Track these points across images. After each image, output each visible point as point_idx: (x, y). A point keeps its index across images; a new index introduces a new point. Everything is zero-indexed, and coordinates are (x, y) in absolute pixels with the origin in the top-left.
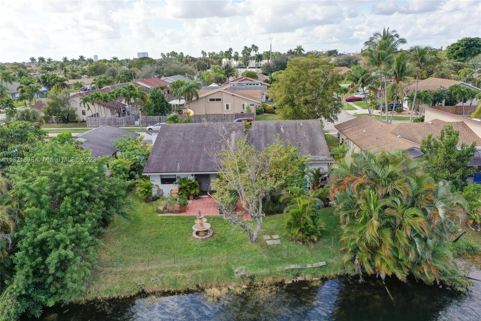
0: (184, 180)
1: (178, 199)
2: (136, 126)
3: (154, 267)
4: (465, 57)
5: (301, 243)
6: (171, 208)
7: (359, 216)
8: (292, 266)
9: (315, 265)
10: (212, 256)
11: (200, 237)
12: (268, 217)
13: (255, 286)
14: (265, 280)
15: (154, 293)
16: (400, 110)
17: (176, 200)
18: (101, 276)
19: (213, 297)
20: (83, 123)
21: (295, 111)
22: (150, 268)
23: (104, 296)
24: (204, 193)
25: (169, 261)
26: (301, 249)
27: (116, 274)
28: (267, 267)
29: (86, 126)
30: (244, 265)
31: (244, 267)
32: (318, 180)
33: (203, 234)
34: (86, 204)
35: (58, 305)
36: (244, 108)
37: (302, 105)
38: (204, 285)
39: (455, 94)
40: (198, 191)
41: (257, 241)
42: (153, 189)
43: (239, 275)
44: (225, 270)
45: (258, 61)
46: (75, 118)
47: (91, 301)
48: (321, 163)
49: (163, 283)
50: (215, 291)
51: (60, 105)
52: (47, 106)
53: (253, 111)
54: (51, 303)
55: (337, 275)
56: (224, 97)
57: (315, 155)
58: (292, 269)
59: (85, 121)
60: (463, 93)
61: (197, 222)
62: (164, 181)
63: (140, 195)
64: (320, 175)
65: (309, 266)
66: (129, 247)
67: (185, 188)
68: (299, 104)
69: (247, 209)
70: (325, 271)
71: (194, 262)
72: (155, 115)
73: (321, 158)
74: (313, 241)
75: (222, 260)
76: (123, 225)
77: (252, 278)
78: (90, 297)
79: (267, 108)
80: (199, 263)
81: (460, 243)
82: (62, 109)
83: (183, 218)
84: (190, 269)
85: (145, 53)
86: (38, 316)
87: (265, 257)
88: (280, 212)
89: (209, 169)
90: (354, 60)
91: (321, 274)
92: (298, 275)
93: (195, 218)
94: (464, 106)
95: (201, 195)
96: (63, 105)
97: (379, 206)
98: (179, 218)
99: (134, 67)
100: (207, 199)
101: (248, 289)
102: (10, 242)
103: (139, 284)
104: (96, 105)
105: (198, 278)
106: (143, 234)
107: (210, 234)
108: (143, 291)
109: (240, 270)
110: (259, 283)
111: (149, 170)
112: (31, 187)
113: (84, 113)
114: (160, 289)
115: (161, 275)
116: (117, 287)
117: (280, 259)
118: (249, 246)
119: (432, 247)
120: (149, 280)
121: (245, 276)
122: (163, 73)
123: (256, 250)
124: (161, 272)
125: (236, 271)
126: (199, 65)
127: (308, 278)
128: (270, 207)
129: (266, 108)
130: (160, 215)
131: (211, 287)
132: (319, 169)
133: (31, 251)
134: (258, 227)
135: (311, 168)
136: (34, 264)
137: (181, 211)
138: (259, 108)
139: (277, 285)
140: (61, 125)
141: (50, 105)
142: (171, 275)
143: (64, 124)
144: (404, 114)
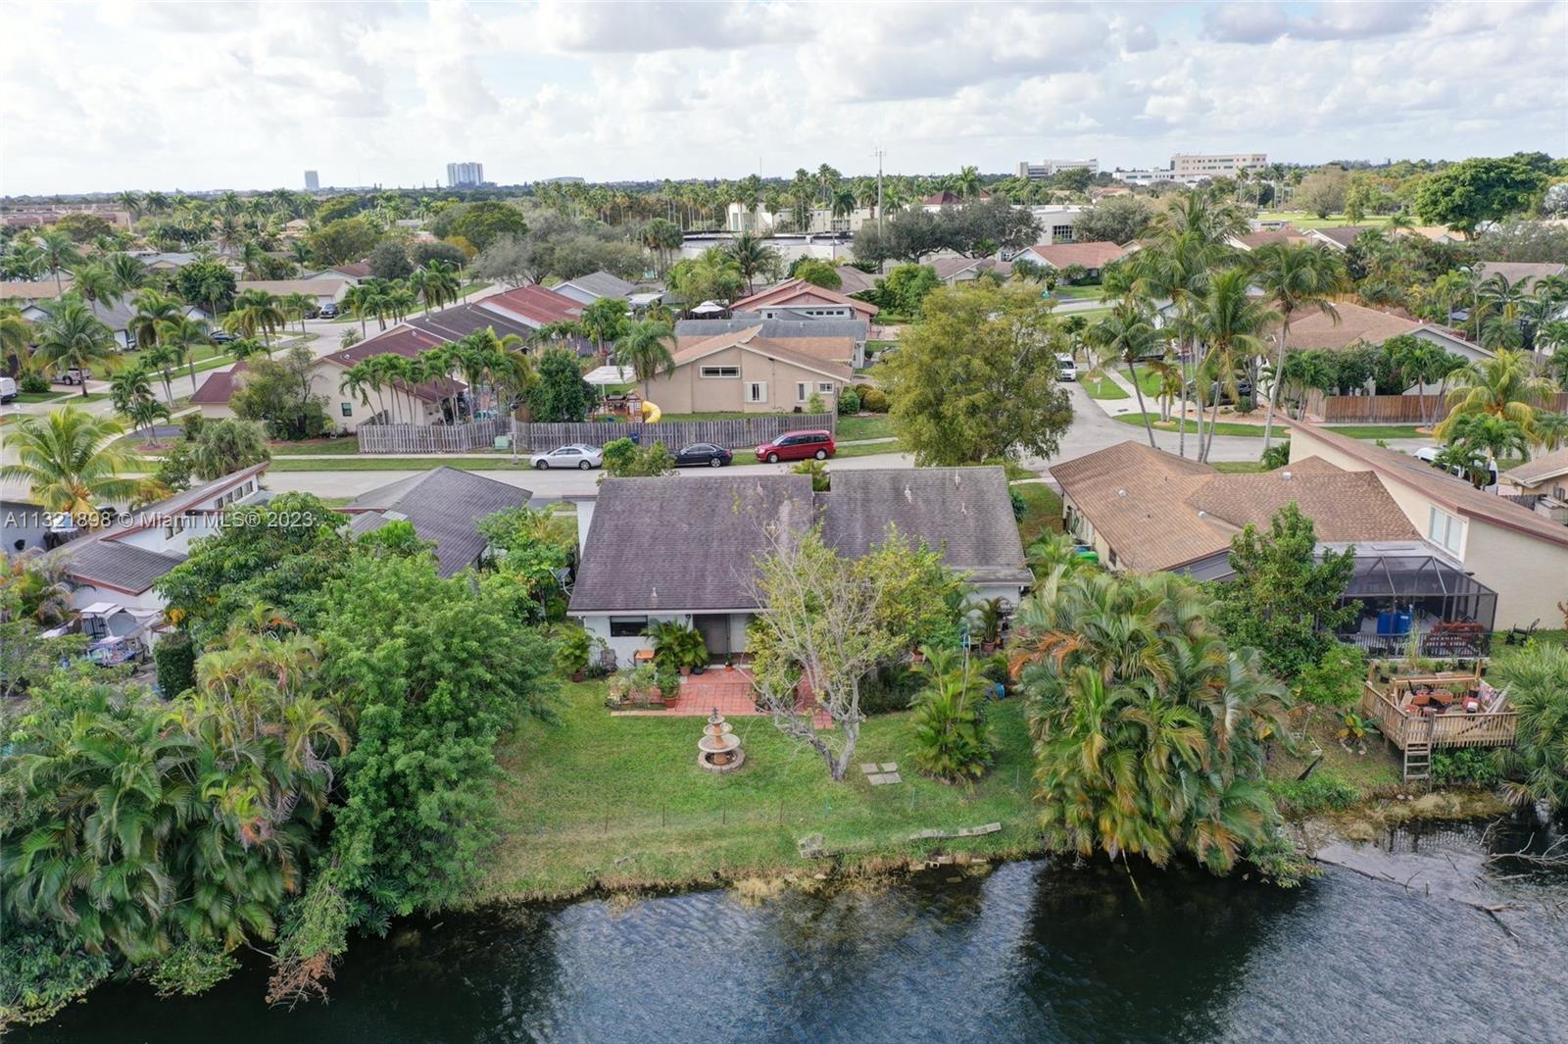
0: (668, 627)
1: (656, 676)
2: (498, 451)
3: (615, 833)
4: (1470, 216)
5: (947, 782)
6: (639, 697)
7: (1070, 722)
8: (927, 833)
9: (978, 830)
10: (747, 810)
11: (718, 767)
12: (872, 721)
13: (842, 876)
14: (865, 862)
15: (622, 889)
16: (1248, 404)
17: (652, 677)
18: (505, 853)
19: (753, 897)
20: (344, 440)
21: (944, 434)
22: (610, 834)
23: (514, 896)
24: (715, 658)
25: (650, 821)
26: (947, 794)
27: (535, 848)
28: (869, 834)
29: (356, 451)
30: (819, 829)
31: (820, 835)
32: (996, 626)
33: (723, 759)
34: (477, 696)
35: (419, 913)
36: (802, 397)
37: (961, 418)
38: (731, 874)
39: (1400, 363)
40: (703, 654)
41: (847, 776)
42: (591, 649)
43: (808, 850)
44: (777, 840)
45: (841, 213)
46: (321, 426)
47: (486, 906)
48: (1003, 587)
49: (640, 869)
50: (757, 886)
51: (281, 390)
52: (246, 391)
53: (830, 404)
54: (406, 909)
55: (1026, 853)
56: (746, 365)
57: (987, 563)
58: (927, 840)
59: (354, 435)
60: (1420, 364)
61: (709, 732)
62: (619, 629)
63: (561, 664)
64: (1000, 615)
65: (964, 832)
66: (557, 789)
67: (669, 648)
68: (955, 416)
69: (825, 704)
70: (998, 843)
71: (708, 823)
72: (553, 421)
73: (1003, 572)
74: (973, 777)
75: (769, 819)
76: (532, 739)
77: (837, 857)
78: (485, 897)
79: (870, 397)
80: (718, 824)
81: (1314, 782)
82: (289, 401)
83: (672, 722)
84: (699, 838)
85: (473, 164)
86: (383, 934)
87: (866, 812)
88: (900, 707)
89: (730, 601)
90: (1138, 218)
91: (990, 850)
92: (938, 852)
93: (702, 722)
94: (1426, 398)
95: (709, 664)
96: (289, 389)
97: (1109, 701)
98: (661, 721)
99: (454, 235)
100: (725, 675)
101: (829, 882)
102: (332, 778)
103: (588, 870)
104: (386, 390)
105: (717, 859)
106: (583, 759)
107: (738, 761)
108: (598, 886)
109: (810, 841)
110: (852, 870)
111: (582, 603)
112: (374, 660)
113: (347, 412)
114: (635, 882)
115: (636, 852)
116: (542, 876)
117: (898, 817)
118: (826, 788)
119: (1222, 790)
120: (610, 861)
121: (820, 852)
122: (552, 265)
123: (844, 798)
124: (635, 843)
125: (801, 842)
126: (657, 233)
127: (961, 858)
128: (878, 694)
129: (867, 397)
130: (614, 714)
131: (747, 877)
132: (998, 601)
133: (373, 796)
134: (850, 746)
135: (975, 599)
136: (376, 822)
137: (664, 705)
138: (847, 395)
139: (891, 874)
140: (284, 444)
141: (256, 392)
142: (658, 850)
143: (290, 444)
144: (1257, 417)
